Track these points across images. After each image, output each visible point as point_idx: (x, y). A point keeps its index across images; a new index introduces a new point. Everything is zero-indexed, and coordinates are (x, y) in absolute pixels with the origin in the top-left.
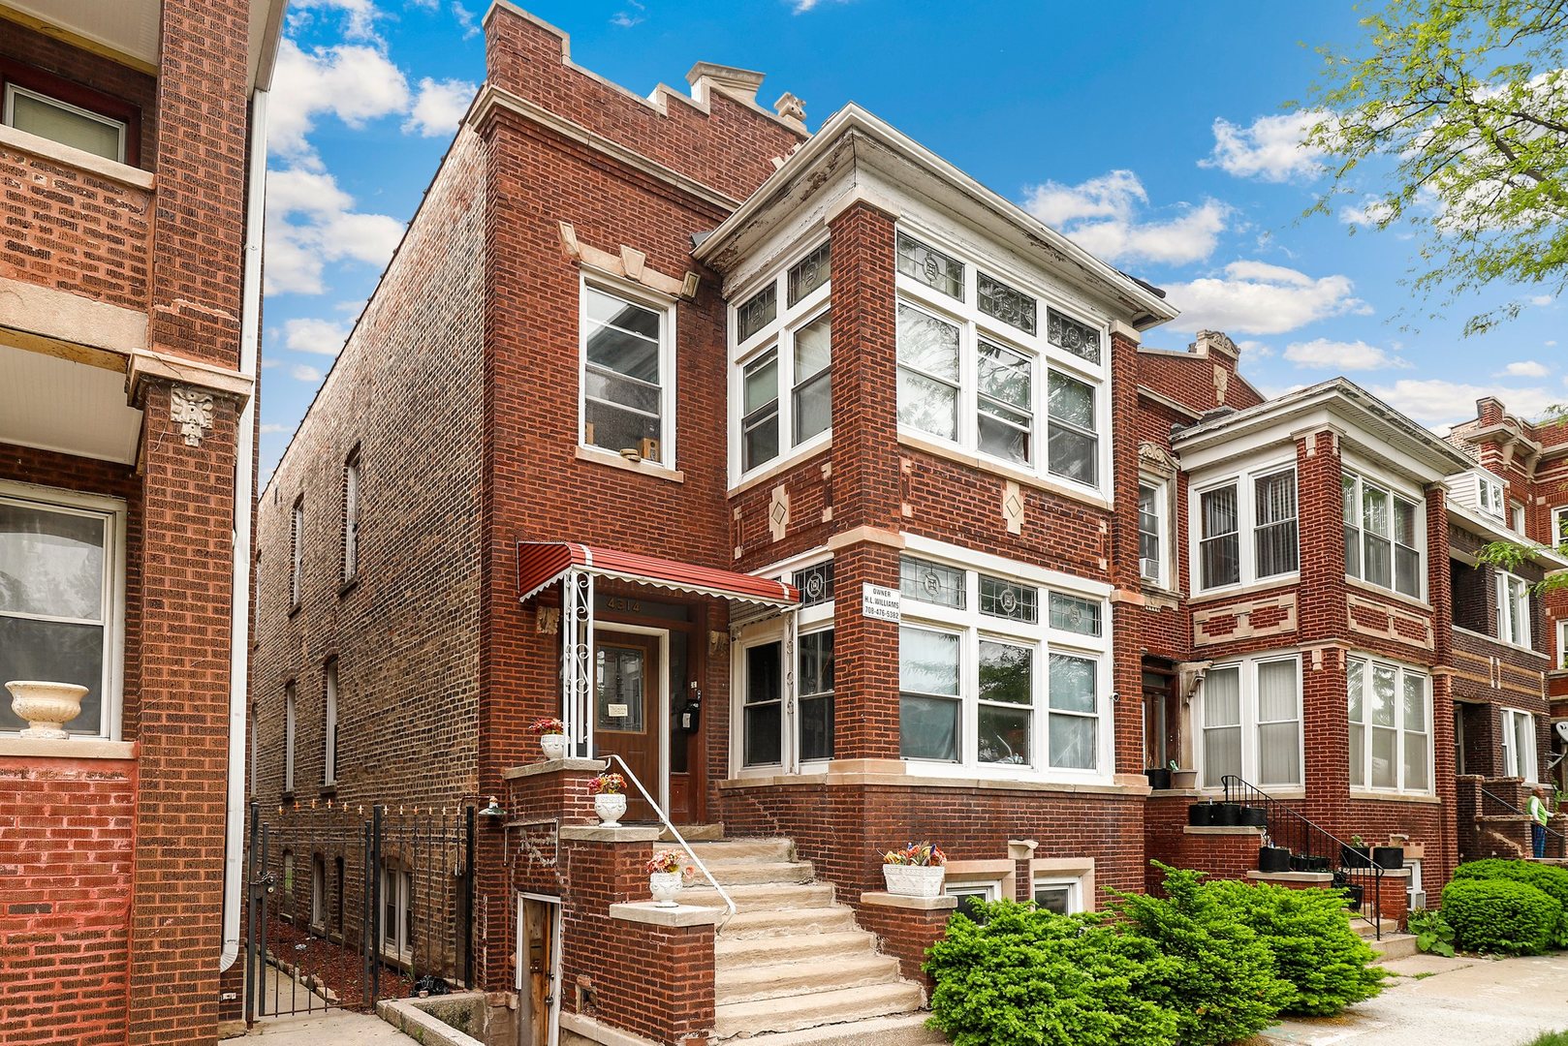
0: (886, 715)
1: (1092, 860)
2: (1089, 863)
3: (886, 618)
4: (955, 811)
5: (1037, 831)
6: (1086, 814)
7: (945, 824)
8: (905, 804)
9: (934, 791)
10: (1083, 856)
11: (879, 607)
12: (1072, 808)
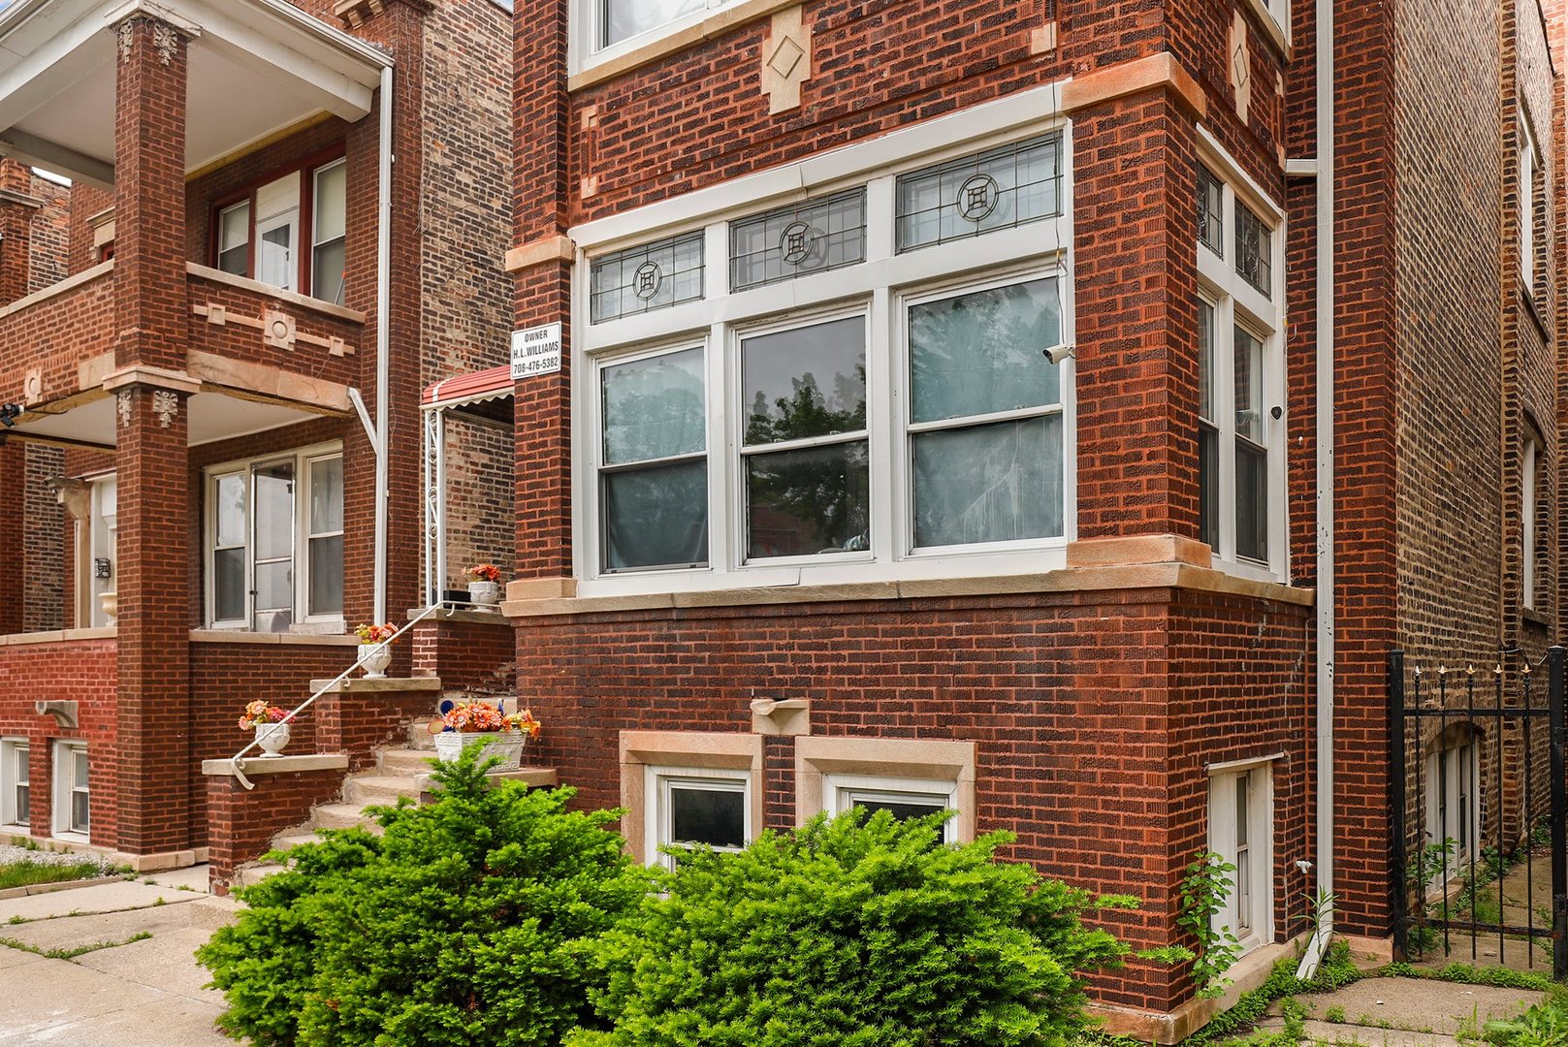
0: (542, 514)
1: (970, 746)
2: (961, 753)
3: (542, 370)
4: (648, 649)
5: (819, 682)
6: (954, 644)
7: (633, 671)
8: (570, 642)
9: (606, 619)
10: (947, 735)
11: (534, 358)
12: (911, 632)
